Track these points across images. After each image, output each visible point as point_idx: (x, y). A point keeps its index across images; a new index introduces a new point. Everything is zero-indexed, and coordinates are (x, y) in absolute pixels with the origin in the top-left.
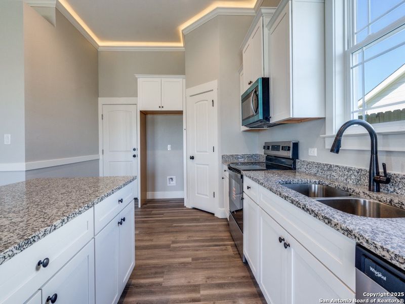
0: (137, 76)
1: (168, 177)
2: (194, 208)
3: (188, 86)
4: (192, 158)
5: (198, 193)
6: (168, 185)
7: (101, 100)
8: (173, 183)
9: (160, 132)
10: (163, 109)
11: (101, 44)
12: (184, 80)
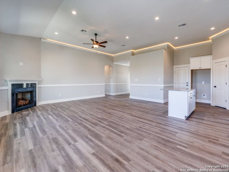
0: (190, 58)
1: (202, 94)
2: (216, 106)
3: (213, 59)
4: (215, 87)
5: (218, 100)
6: (202, 97)
7: (175, 67)
8: (205, 97)
9: (199, 77)
10: (201, 69)
11: (175, 48)
12: (212, 57)
